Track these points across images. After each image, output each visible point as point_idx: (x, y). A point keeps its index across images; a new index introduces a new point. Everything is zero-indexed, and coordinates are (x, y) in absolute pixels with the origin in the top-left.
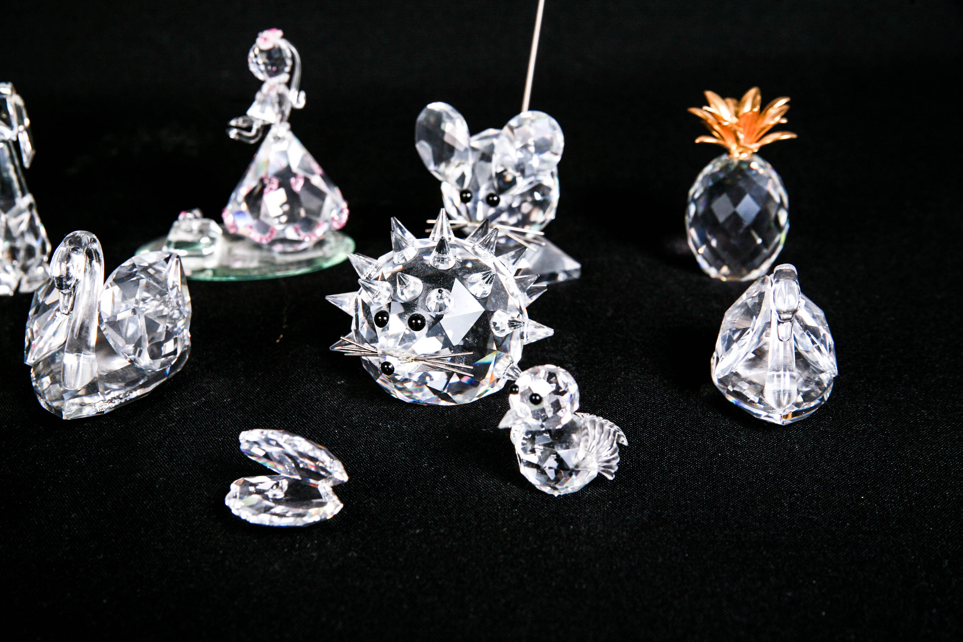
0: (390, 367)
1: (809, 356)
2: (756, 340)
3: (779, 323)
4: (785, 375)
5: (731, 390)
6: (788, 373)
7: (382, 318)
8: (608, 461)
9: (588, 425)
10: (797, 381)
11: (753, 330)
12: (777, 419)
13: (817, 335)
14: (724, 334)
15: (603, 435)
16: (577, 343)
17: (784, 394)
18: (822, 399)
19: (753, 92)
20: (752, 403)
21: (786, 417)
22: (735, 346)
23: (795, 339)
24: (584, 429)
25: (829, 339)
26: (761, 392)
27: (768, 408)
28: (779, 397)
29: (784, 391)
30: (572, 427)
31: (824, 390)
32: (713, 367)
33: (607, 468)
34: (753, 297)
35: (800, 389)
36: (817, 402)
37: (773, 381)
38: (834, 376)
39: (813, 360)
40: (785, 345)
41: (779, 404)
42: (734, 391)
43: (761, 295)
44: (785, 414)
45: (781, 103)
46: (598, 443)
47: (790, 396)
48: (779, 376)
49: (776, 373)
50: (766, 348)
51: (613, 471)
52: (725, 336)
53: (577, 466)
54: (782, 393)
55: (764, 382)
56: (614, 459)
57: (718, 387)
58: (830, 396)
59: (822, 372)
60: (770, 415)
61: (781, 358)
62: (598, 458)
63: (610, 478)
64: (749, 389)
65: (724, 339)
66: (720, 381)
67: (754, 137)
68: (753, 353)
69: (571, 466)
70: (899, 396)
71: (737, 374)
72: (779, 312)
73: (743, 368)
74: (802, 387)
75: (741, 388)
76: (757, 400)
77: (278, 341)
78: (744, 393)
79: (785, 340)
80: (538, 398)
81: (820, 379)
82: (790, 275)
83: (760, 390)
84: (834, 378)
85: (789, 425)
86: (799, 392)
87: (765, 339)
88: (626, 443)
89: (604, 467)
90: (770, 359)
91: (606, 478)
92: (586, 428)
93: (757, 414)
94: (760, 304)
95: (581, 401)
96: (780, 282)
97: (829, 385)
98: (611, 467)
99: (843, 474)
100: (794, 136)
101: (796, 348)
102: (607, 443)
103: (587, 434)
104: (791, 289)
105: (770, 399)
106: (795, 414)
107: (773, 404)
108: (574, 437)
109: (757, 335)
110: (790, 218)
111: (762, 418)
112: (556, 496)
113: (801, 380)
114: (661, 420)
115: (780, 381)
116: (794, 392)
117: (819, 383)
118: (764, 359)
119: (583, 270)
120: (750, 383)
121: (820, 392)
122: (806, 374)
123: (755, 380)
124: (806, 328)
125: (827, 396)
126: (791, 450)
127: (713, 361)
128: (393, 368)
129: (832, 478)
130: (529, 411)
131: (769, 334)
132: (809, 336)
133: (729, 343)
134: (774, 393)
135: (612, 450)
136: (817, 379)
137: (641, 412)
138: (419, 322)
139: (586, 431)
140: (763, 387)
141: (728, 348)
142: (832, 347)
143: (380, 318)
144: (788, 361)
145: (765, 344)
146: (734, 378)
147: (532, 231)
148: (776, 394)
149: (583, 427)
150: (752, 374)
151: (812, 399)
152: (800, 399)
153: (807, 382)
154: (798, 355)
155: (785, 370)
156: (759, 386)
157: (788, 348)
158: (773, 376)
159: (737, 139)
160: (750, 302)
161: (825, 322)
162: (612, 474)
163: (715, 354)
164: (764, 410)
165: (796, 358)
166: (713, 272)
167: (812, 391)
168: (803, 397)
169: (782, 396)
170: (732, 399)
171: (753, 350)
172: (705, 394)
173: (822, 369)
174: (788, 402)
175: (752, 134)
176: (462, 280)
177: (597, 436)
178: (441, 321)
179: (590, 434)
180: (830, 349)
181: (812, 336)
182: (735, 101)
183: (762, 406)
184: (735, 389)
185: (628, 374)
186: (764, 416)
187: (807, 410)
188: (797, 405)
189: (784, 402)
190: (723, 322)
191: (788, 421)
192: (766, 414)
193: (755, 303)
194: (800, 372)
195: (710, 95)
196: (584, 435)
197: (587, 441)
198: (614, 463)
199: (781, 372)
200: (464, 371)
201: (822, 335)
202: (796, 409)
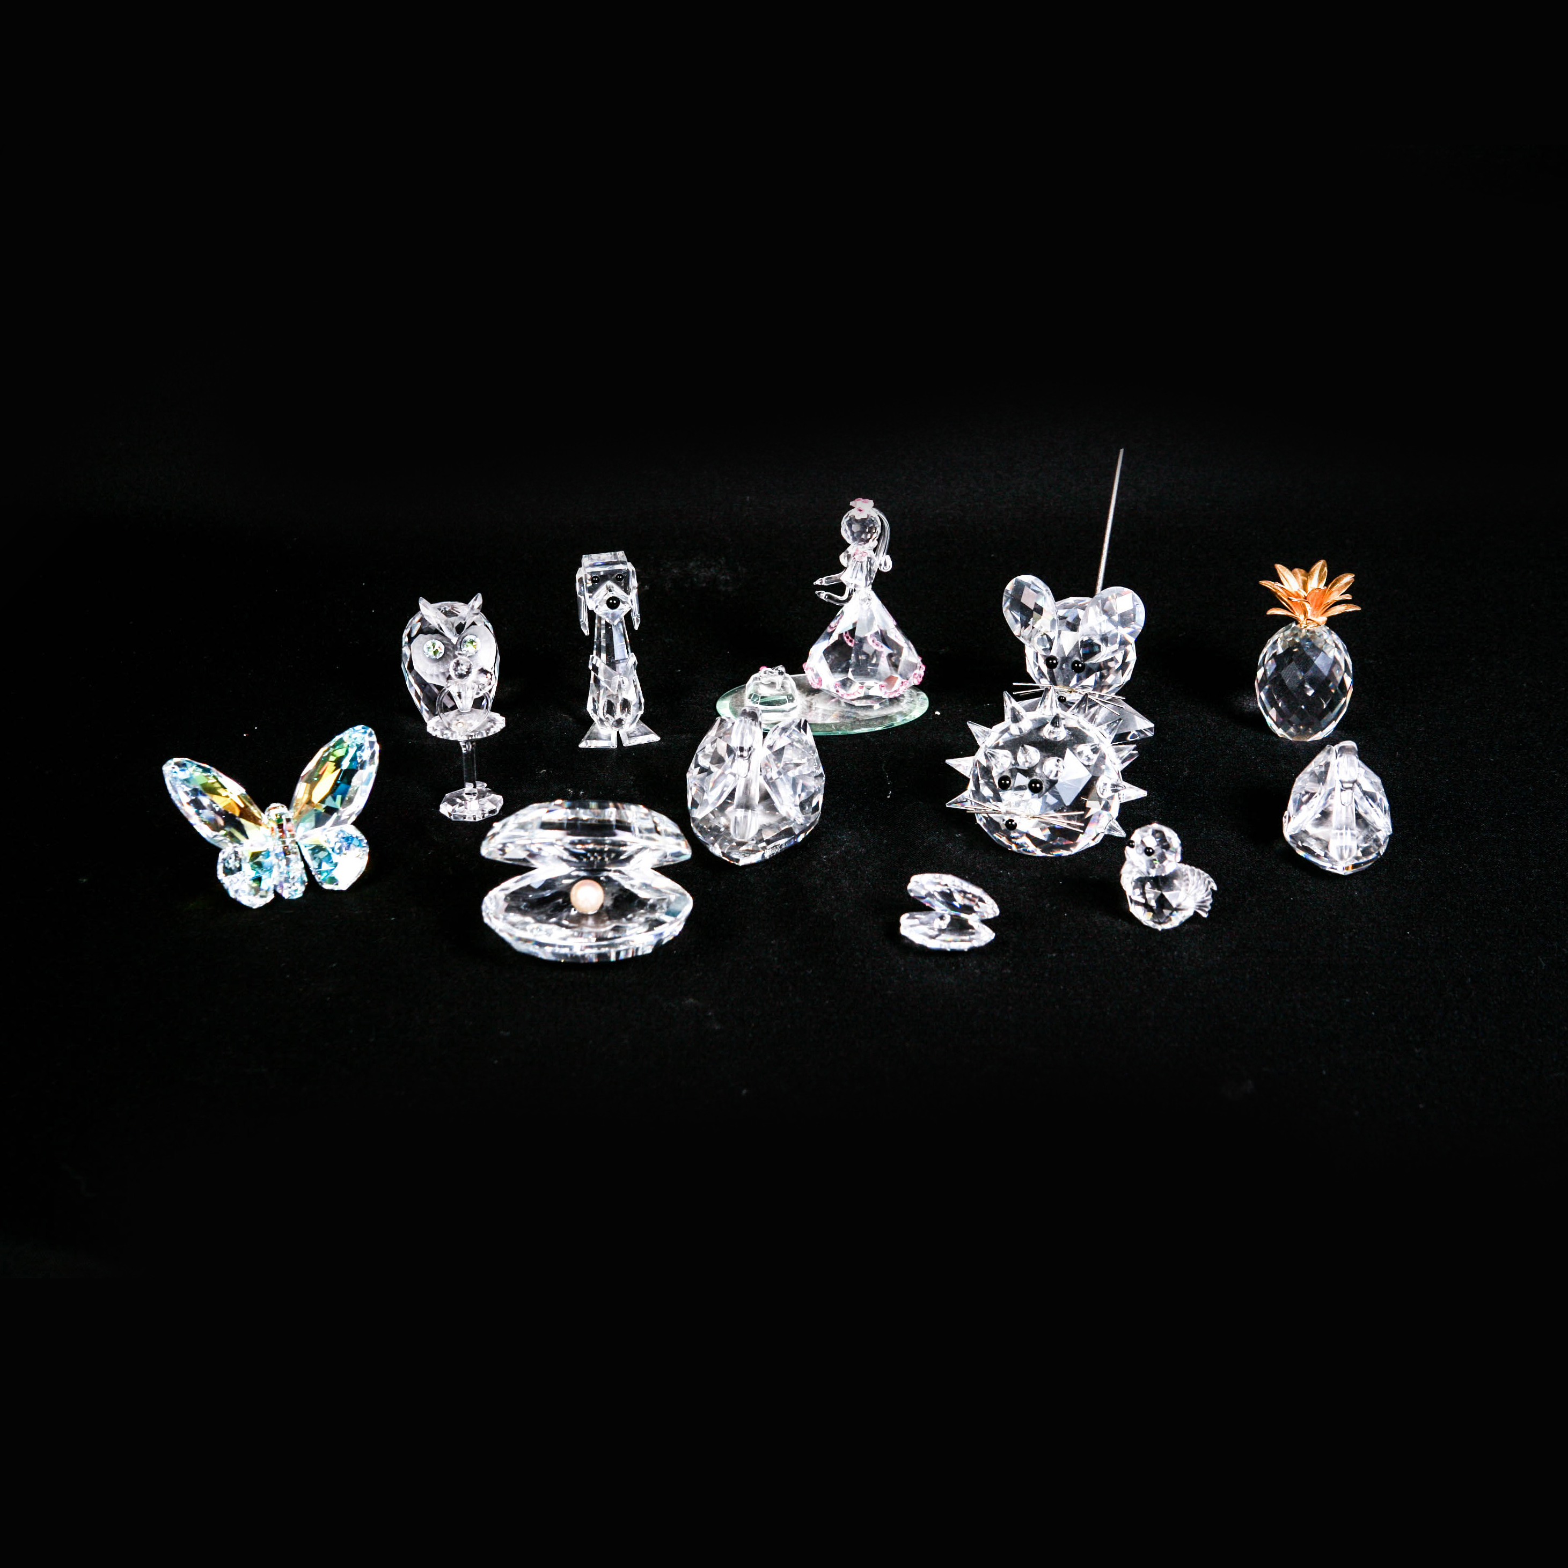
0: (1013, 823)
1: (1367, 817)
2: (1323, 802)
3: (1342, 790)
4: (1346, 834)
5: (1300, 845)
6: (1349, 831)
7: (1005, 782)
8: (1203, 902)
9: (1189, 873)
10: (1357, 838)
11: (1320, 794)
12: (1340, 869)
13: (1374, 800)
14: (1295, 797)
15: (1200, 881)
16: (1159, 802)
17: (1346, 849)
18: (1379, 854)
19: (1320, 563)
20: (1318, 856)
21: (1347, 868)
22: (1304, 807)
23: (1356, 802)
24: (1185, 875)
25: (1386, 803)
26: (1327, 847)
27: (1331, 861)
28: (1341, 850)
29: (1346, 847)
30: (1174, 875)
31: (1380, 846)
32: (1285, 825)
33: (1200, 908)
34: (1320, 766)
35: (1361, 845)
36: (1374, 855)
37: (1336, 838)
38: (1389, 834)
39: (1372, 821)
40: (1347, 807)
41: (1342, 858)
42: (1303, 846)
43: (1327, 765)
44: (1347, 865)
45: (1348, 578)
46: (1196, 887)
47: (1350, 851)
48: (1342, 834)
49: (1339, 832)
50: (1330, 809)
51: (1207, 910)
52: (1296, 799)
53: (1179, 905)
54: (1344, 848)
55: (1329, 838)
56: (1208, 900)
57: (1289, 842)
58: (1386, 851)
59: (1379, 830)
60: (1334, 867)
61: (1344, 819)
62: (1195, 899)
63: (1205, 915)
64: (1315, 844)
65: (1295, 802)
66: (1291, 837)
67: (1321, 610)
68: (1320, 813)
69: (1174, 906)
70: (1446, 851)
71: (1305, 832)
72: (1342, 782)
73: (1311, 826)
74: (1362, 843)
75: (1309, 844)
76: (1322, 854)
77: (889, 797)
78: (1311, 848)
79: (1347, 805)
80: (1151, 851)
81: (1377, 836)
82: (1351, 751)
83: (1325, 845)
84: (1390, 836)
85: (1350, 875)
86: (1358, 847)
87: (1330, 801)
88: (1215, 888)
89: (1200, 906)
90: (1334, 819)
91: (1200, 915)
92: (1187, 875)
93: (1323, 866)
94: (1326, 772)
95: (1183, 854)
96: (1343, 757)
97: (1384, 842)
98: (1206, 907)
99: (1394, 915)
100: (1358, 609)
101: (1356, 810)
102: (1203, 888)
103: (1188, 880)
104: (1352, 763)
105: (1333, 853)
106: (1354, 866)
107: (1336, 857)
108: (1176, 882)
109: (1324, 798)
110: (1354, 684)
111: (1327, 869)
112: (1160, 930)
113: (1361, 837)
114: (1241, 870)
115: (1342, 838)
116: (1355, 847)
117: (1376, 841)
118: (1329, 819)
119: (1157, 730)
120: (1317, 839)
121: (1377, 848)
122: (1365, 832)
123: (1321, 837)
124: (1365, 793)
125: (1382, 851)
126: (1351, 895)
127: (1285, 820)
128: (1016, 824)
129: (1384, 918)
130: (1144, 861)
131: (1333, 796)
132: (1368, 800)
133: (1299, 805)
134: (1337, 848)
135: (1207, 893)
136: (1374, 836)
137: (1224, 864)
138: (1038, 785)
139: (1186, 877)
140: (1328, 843)
141: (1298, 810)
142: (1387, 808)
143: (1003, 782)
144: (1350, 821)
145: (1330, 806)
146: (1303, 835)
147: (1108, 694)
148: (1340, 849)
149: (1184, 874)
150: (1320, 832)
151: (1371, 853)
152: (1360, 854)
153: (1366, 839)
154: (1358, 816)
155: (1346, 829)
156: (1324, 842)
157: (1350, 810)
158: (1337, 834)
159: (1305, 613)
160: (1318, 770)
161: (1381, 786)
162: (1206, 912)
163: (1286, 813)
164: (1330, 862)
165: (1357, 819)
166: (1280, 732)
167: (1370, 847)
168: (1362, 852)
169: (1344, 851)
170: (1302, 853)
171: (1320, 811)
172: (1278, 848)
173: (1379, 828)
174: (1349, 856)
175: (1320, 606)
176: (1073, 750)
177: (1196, 881)
178: (1056, 785)
179: (1190, 879)
180: (1385, 811)
181: (1370, 800)
182: (1303, 571)
183: (1327, 859)
184: (1304, 844)
185: (1209, 830)
186: (1328, 866)
187: (1365, 863)
188: (1357, 858)
189: (1346, 855)
190: (1294, 786)
191: (1350, 872)
192: (1331, 866)
193: (1321, 772)
194: (1359, 830)
195: (1280, 568)
196: (1185, 881)
197: (1188, 885)
198: (1208, 903)
199: (1344, 831)
200: (1074, 827)
201: (1378, 799)
202: (1356, 862)
